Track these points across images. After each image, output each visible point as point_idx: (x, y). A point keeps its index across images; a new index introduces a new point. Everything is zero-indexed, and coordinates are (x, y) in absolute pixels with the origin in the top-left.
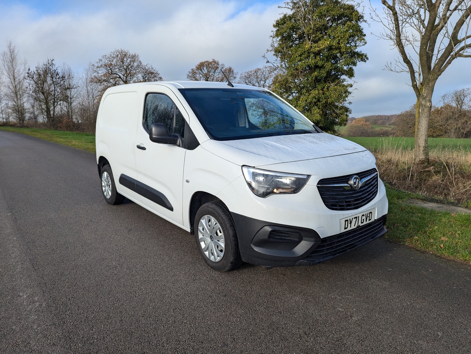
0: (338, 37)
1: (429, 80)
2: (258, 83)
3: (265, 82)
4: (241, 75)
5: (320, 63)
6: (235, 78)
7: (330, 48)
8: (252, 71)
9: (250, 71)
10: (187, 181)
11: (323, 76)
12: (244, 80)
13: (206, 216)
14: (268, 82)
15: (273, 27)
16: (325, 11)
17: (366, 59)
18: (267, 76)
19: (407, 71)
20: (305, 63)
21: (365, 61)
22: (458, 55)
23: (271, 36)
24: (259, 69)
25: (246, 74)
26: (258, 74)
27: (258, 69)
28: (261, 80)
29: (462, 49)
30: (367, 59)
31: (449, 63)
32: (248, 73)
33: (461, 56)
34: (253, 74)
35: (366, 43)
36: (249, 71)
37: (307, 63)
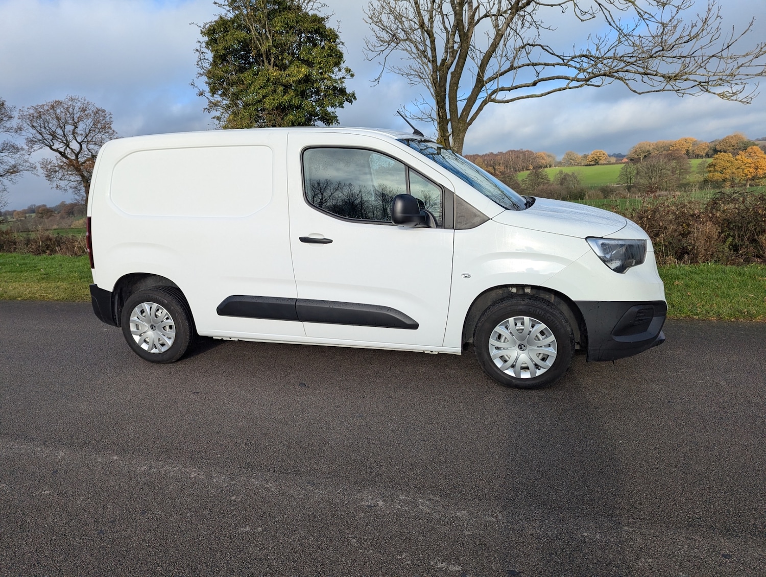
0: (320, 63)
1: (460, 130)
2: (61, 128)
3: (76, 127)
4: (21, 113)
5: (296, 101)
6: (10, 117)
7: (307, 79)
8: (44, 105)
9: (41, 104)
10: (467, 276)
11: (301, 122)
12: (29, 123)
13: (513, 318)
14: (84, 127)
15: (201, 35)
16: (293, 20)
17: (352, 100)
18: (78, 115)
19: (419, 118)
20: (274, 99)
21: (351, 102)
22: (489, 99)
23: (197, 50)
24: (59, 103)
25: (31, 111)
26: (58, 111)
27: (56, 102)
28: (66, 122)
29: (494, 92)
30: (355, 98)
31: (480, 109)
32: (36, 109)
33: (494, 101)
34: (48, 110)
35: (352, 76)
36: (38, 105)
37: (277, 100)
